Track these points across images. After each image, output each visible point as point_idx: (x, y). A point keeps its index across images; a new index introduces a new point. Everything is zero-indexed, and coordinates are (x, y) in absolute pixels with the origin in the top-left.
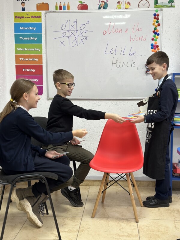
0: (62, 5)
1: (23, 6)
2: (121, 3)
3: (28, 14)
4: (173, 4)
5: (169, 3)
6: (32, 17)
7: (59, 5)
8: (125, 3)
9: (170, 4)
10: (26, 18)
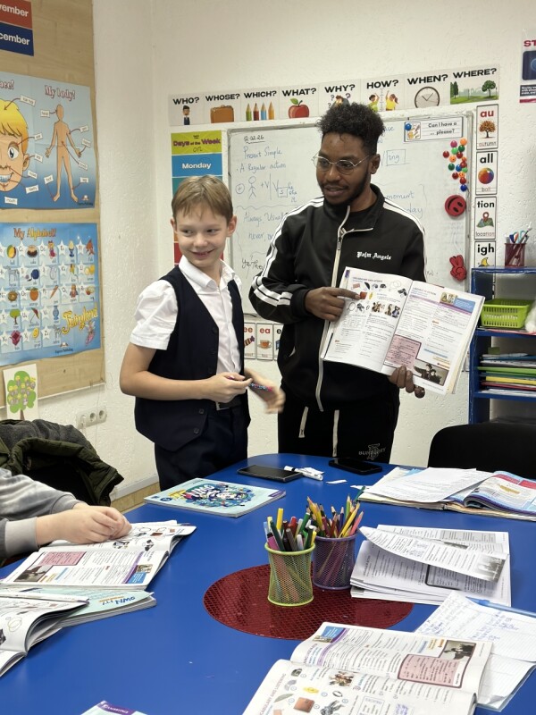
0: (259, 110)
1: (186, 115)
2: (376, 98)
3: (196, 137)
4: (493, 91)
5: (484, 91)
6: (205, 142)
7: (252, 110)
8: (387, 98)
9: (486, 93)
10: (192, 144)
